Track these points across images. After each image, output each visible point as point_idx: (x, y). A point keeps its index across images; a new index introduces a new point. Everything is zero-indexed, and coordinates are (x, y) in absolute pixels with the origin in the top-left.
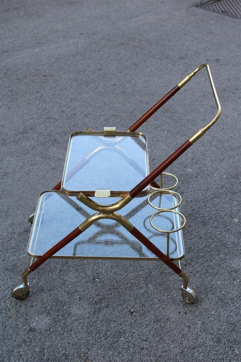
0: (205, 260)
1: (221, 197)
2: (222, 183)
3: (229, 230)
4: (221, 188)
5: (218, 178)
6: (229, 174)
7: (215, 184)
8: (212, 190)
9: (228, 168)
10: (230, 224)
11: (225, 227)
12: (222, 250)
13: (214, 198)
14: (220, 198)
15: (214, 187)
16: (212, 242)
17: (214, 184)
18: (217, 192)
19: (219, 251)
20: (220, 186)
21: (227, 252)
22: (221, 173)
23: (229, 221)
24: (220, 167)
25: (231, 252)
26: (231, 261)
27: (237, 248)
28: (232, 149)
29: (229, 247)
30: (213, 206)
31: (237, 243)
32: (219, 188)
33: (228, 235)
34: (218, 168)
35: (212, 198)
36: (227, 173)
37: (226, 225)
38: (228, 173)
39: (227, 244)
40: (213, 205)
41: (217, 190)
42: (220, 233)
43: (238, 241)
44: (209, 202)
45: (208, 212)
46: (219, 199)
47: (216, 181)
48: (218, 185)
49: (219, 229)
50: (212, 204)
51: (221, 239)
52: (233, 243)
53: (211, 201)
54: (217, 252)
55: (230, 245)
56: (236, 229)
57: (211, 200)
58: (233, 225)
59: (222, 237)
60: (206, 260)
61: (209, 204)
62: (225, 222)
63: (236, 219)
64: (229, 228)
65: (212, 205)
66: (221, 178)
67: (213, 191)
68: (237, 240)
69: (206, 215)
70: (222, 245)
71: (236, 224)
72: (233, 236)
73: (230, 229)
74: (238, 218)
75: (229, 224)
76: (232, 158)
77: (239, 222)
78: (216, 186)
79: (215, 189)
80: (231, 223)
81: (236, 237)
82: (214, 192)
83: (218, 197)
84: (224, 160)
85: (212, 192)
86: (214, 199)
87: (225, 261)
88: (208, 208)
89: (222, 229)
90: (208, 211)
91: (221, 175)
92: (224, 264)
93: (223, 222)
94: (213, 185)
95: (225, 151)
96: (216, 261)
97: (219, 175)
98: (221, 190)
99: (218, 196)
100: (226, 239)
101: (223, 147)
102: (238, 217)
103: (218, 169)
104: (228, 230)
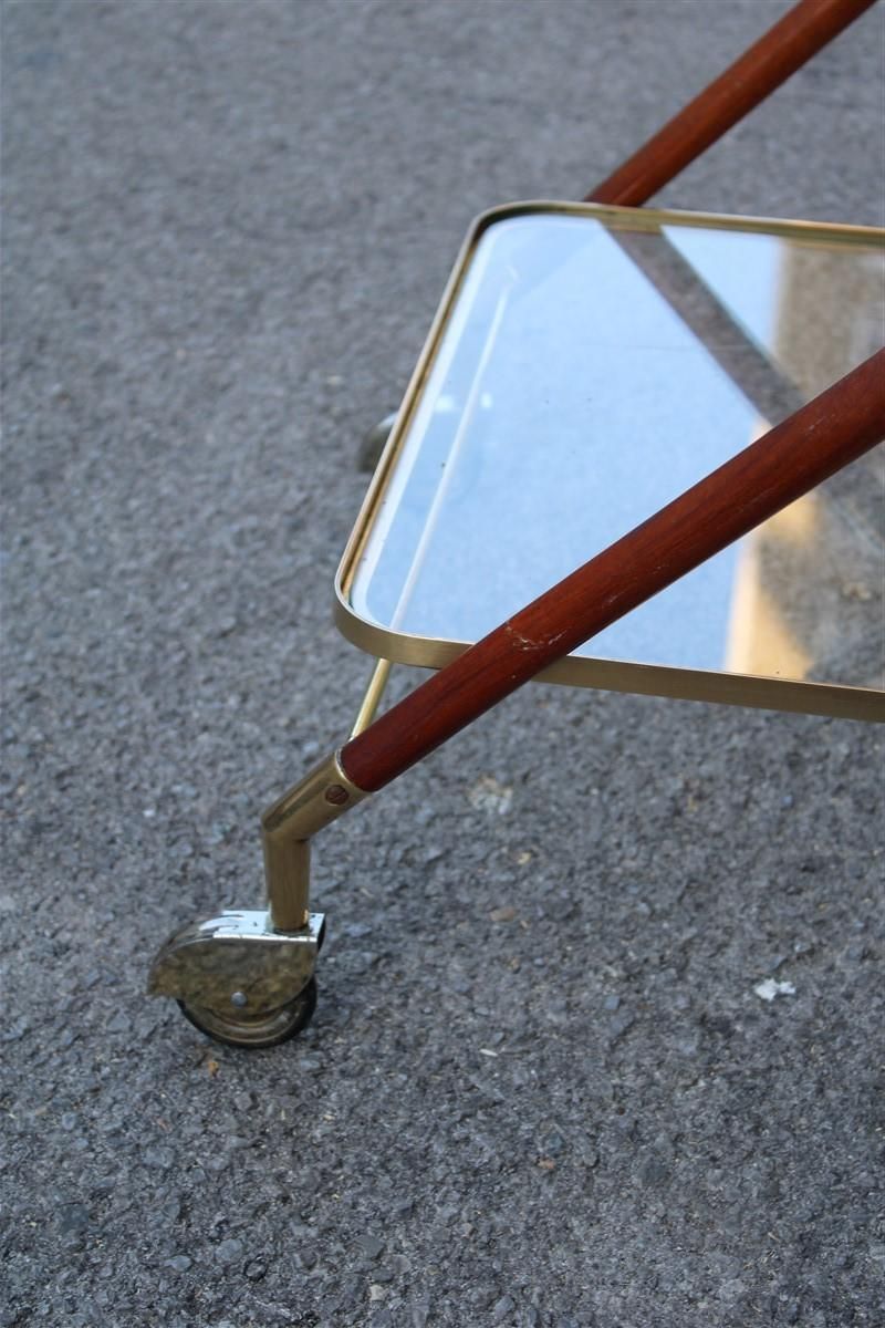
0: (285, 1312)
1: (306, 610)
2: (286, 490)
3: (456, 906)
4: (282, 533)
5: (239, 456)
6: (325, 410)
7: (225, 504)
8: (211, 564)
9: (310, 366)
10: (448, 852)
11: (404, 886)
12: (439, 1149)
13: (241, 627)
14: (294, 624)
15: (223, 537)
16: (317, 1075)
17: (219, 513)
18: (257, 570)
19: (409, 1162)
20: (276, 517)
21: (489, 1152)
22: (255, 410)
23: (430, 824)
24: (236, 365)
25: (529, 1142)
26: (561, 1258)
27: (582, 1082)
28: (306, 227)
29: (499, 1096)
30: (251, 705)
31: (571, 1034)
32: (268, 536)
33: (456, 966)
34: (223, 379)
35: (224, 634)
36: (309, 401)
37: (407, 861)
38: (319, 400)
39: (476, 1067)
40: (244, 698)
41: (255, 554)
42: (375, 963)
43: (568, 1008)
44: (202, 677)
45: (208, 773)
46: (293, 634)
47: (226, 483)
48: (249, 509)
49: (354, 917)
50: (231, 689)
51: (397, 1016)
52: (530, 1036)
53: (224, 661)
54: (385, 1181)
55: (503, 1068)
56: (514, 884)
57: (219, 653)
58: (478, 849)
59: (406, 995)
60: (291, 1305)
61: (208, 691)
62: (395, 840)
63: (492, 784)
64: (448, 886)
65: (233, 701)
66: (268, 454)
67: (220, 571)
68: (561, 1002)
69: (203, 807)
70: (423, 1085)
71: (501, 833)
72: (504, 961)
73: (464, 898)
74: (502, 776)
75: (433, 852)
76: (322, 284)
77: (525, 810)
78: (236, 527)
79: (232, 550)
80: (456, 838)
81: (540, 974)
82: (227, 578)
83: (278, 614)
84: (264, 309)
85: (213, 583)
86: (248, 642)
87: (496, 1266)
88: (205, 729)
89: (380, 918)
90: (212, 764)
91: (264, 426)
92: (500, 1306)
93: (379, 844)
94: (209, 520)
95: (253, 245)
96: (404, 1293)
97: (248, 434)
98: (291, 551)
99: (277, 606)
100: (449, 1015)
101: (229, 222)
102: (507, 768)
103: (225, 388)
104: (438, 914)
